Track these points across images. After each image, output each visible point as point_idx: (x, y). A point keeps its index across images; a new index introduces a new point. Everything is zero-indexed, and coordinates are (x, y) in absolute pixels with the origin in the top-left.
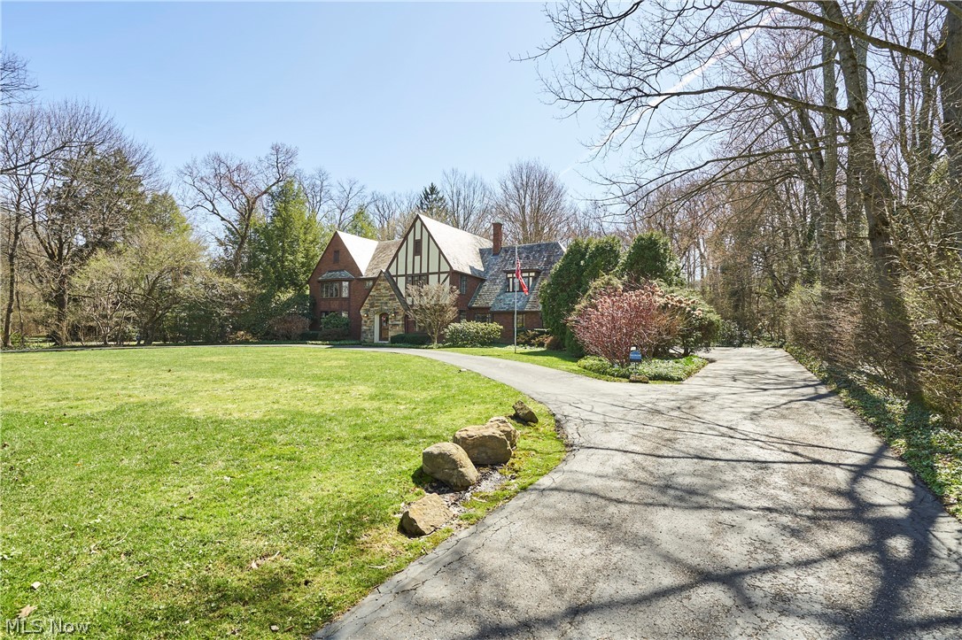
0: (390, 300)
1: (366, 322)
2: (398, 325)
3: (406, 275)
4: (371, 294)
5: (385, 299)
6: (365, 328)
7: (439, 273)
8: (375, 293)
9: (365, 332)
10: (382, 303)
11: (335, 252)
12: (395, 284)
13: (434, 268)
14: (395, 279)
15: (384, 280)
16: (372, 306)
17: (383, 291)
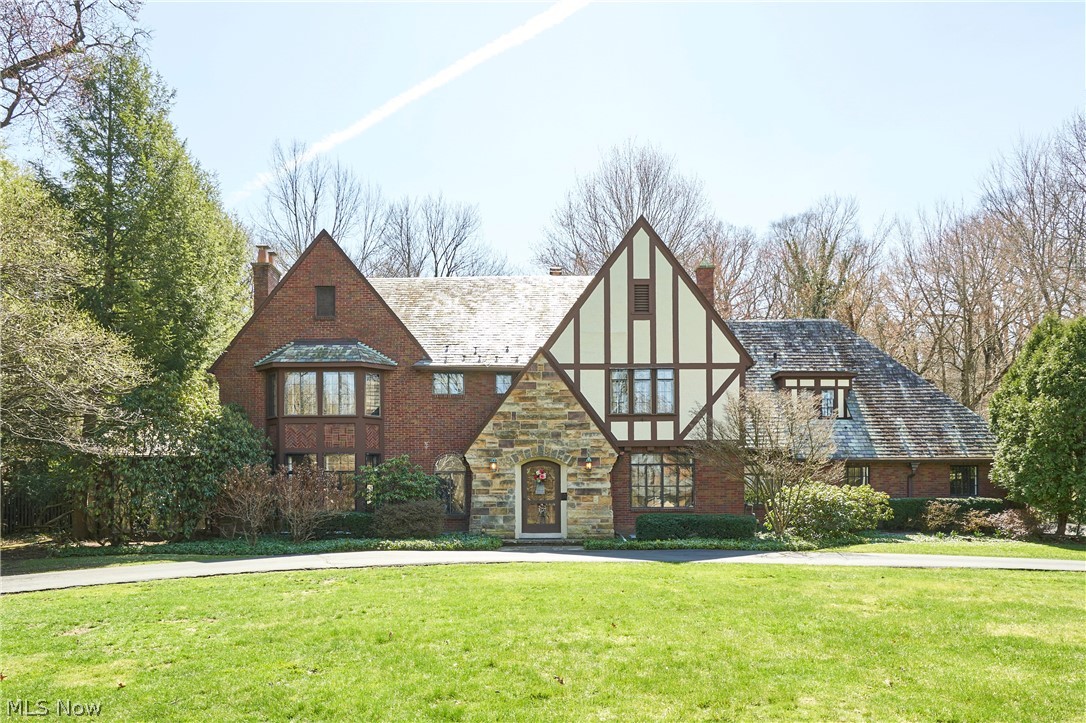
0: (568, 426)
1: (486, 483)
2: (598, 491)
3: (608, 367)
4: (503, 408)
5: (551, 424)
6: (483, 499)
7: (709, 366)
8: (516, 409)
9: (485, 510)
10: (544, 434)
11: (321, 289)
12: (574, 388)
13: (693, 351)
14: (570, 373)
15: (545, 375)
16: (508, 440)
17: (547, 403)
